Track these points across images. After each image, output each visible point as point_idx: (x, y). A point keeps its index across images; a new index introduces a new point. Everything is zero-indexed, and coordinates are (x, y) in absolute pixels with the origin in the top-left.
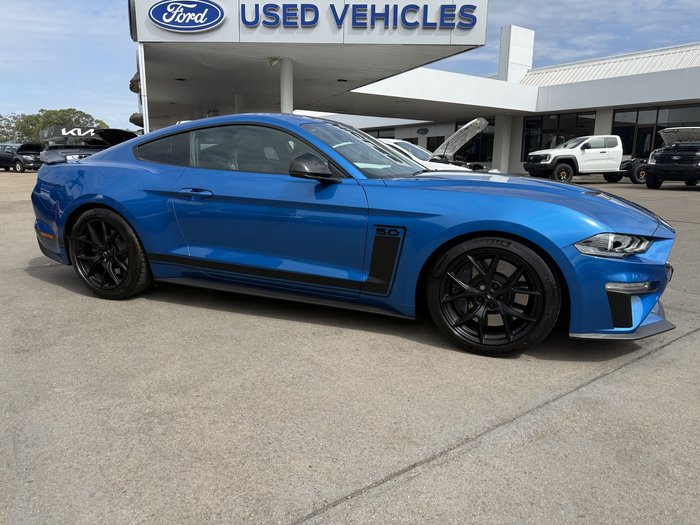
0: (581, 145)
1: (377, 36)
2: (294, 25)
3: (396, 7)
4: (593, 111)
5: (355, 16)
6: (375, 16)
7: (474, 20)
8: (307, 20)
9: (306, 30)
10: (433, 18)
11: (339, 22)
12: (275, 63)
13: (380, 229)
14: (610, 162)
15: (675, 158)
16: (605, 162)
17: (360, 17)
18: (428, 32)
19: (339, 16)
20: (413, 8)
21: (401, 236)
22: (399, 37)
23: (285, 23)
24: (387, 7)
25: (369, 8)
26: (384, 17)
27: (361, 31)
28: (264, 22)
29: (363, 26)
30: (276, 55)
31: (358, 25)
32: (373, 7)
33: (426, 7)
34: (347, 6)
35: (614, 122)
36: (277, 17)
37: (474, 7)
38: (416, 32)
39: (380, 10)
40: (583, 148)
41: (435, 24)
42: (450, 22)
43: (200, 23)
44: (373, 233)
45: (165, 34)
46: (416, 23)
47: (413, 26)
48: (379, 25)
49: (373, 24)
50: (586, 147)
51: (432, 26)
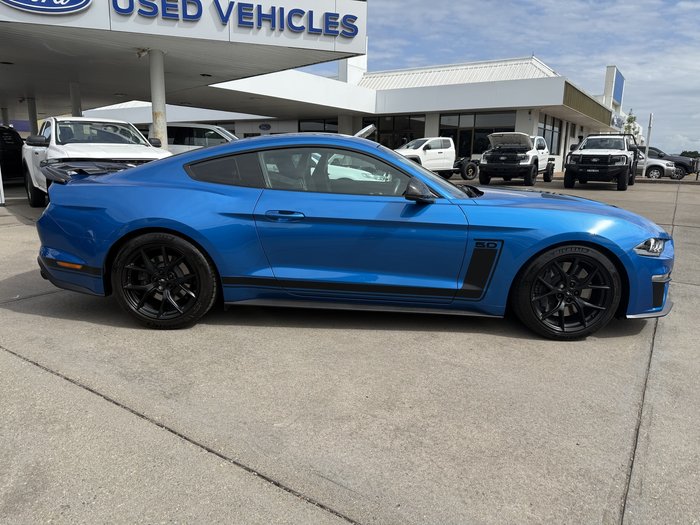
0: (423, 146)
1: (263, 37)
2: (175, 18)
3: (282, 10)
4: (423, 115)
5: (241, 15)
6: (261, 17)
7: (355, 31)
8: (189, 13)
9: (189, 24)
10: (317, 24)
11: (224, 20)
12: (144, 54)
13: (479, 243)
14: (446, 161)
15: (502, 158)
16: (441, 161)
17: (246, 17)
18: (313, 37)
19: (225, 13)
20: (298, 13)
21: (498, 247)
22: (284, 40)
23: (164, 14)
24: (273, 8)
25: (255, 7)
26: (271, 18)
27: (247, 30)
28: (140, 11)
29: (250, 25)
30: (145, 46)
31: (243, 24)
32: (259, 7)
33: (311, 13)
34: (232, 4)
35: (440, 125)
36: (155, 7)
37: (355, 18)
38: (303, 35)
39: (265, 11)
40: (425, 149)
41: (320, 30)
42: (333, 29)
43: (60, 5)
44: (472, 246)
45: (13, 12)
46: (302, 28)
47: (299, 30)
48: (266, 26)
49: (260, 24)
50: (427, 148)
51: (317, 32)
